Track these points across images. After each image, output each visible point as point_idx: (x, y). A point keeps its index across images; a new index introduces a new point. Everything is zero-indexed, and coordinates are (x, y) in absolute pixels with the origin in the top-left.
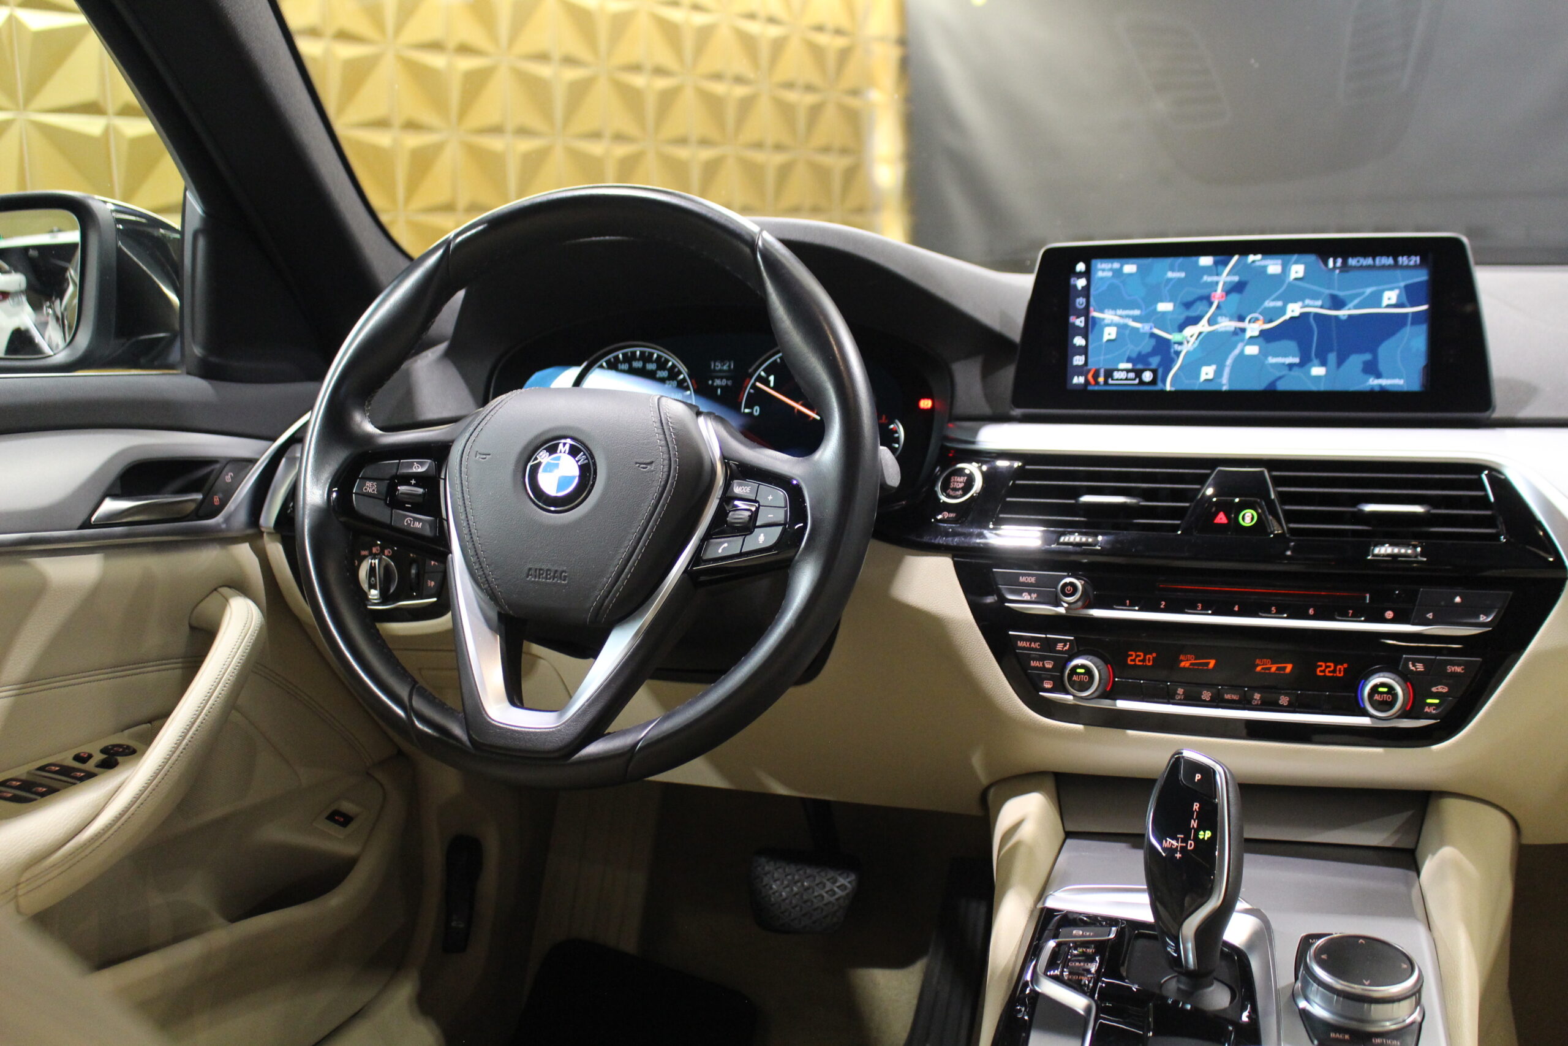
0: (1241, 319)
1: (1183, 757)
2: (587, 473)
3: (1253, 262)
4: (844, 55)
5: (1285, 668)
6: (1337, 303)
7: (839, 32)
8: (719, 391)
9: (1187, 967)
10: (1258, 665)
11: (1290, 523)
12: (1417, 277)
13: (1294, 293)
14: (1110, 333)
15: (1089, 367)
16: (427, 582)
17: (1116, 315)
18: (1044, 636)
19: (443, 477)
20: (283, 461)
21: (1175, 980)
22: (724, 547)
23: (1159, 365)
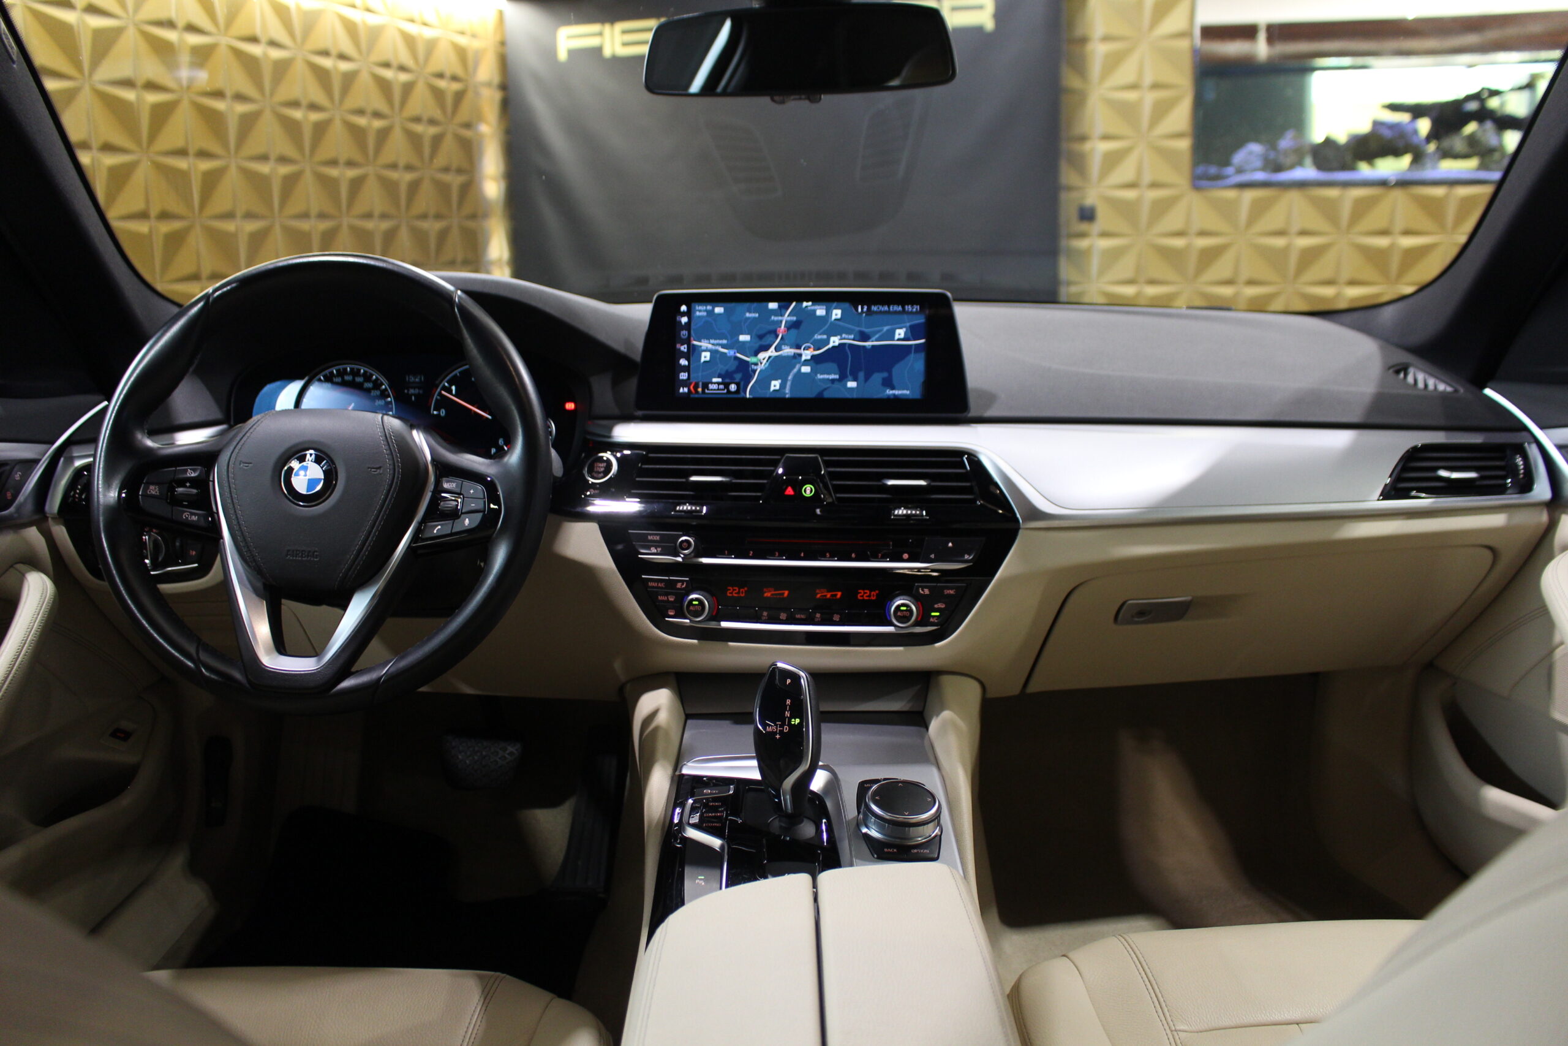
0: (799, 347)
1: (777, 667)
2: (330, 476)
3: (806, 307)
4: (459, 96)
5: (836, 595)
6: (865, 337)
7: (455, 78)
8: (413, 398)
9: (786, 812)
10: (818, 593)
11: (837, 493)
12: (917, 320)
13: (835, 329)
14: (706, 356)
15: (691, 380)
16: (189, 552)
17: (710, 343)
18: (667, 578)
19: (211, 479)
20: (62, 459)
21: (778, 819)
22: (437, 529)
23: (741, 379)
